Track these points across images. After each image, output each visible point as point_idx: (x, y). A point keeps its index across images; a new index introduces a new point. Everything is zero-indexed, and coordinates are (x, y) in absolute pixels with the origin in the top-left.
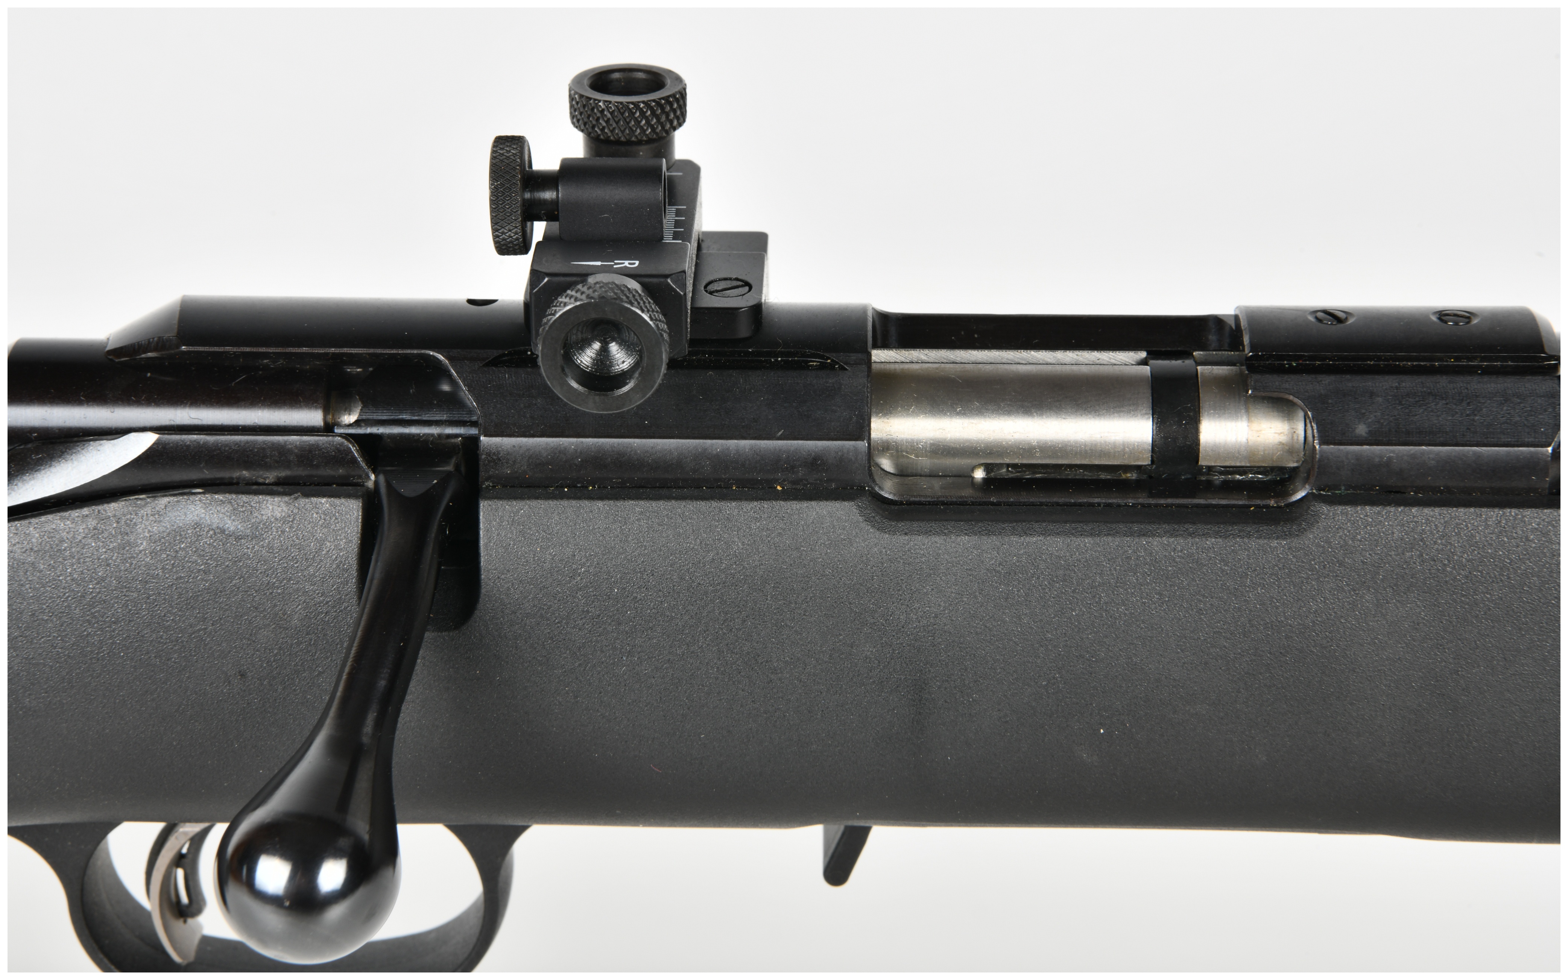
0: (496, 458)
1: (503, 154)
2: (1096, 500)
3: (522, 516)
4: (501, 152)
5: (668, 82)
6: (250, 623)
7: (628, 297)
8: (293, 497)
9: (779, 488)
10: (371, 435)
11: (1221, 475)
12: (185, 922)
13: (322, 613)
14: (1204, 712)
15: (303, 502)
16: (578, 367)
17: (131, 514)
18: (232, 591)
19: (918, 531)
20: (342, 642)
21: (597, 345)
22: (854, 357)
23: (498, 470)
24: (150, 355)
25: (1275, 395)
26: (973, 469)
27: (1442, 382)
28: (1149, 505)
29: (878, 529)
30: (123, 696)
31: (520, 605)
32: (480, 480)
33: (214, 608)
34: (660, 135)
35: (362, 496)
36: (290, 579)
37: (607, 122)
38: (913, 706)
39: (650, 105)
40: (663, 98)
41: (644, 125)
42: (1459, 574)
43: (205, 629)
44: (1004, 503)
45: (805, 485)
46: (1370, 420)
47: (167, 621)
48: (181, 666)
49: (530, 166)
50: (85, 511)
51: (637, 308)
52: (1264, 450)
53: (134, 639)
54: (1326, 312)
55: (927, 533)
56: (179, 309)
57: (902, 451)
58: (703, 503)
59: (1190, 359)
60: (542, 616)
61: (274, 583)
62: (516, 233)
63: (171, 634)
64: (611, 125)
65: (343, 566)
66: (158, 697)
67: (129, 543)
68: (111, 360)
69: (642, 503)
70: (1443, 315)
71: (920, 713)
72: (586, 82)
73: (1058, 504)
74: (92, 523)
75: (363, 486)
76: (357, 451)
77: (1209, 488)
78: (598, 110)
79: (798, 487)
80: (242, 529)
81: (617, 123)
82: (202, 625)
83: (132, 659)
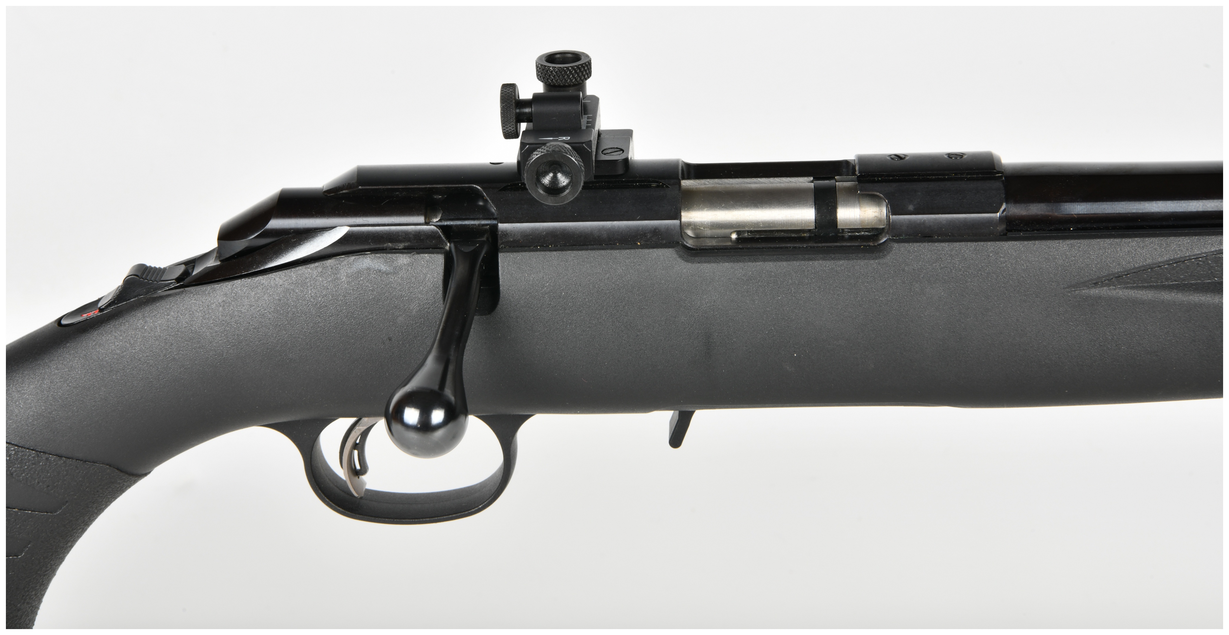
0: (506, 234)
1: (506, 91)
2: (789, 245)
3: (518, 260)
4: (505, 90)
5: (583, 58)
6: (393, 314)
7: (565, 151)
8: (412, 254)
9: (639, 244)
10: (447, 226)
11: (849, 233)
12: (359, 478)
13: (426, 308)
14: (843, 344)
15: (417, 256)
16: (543, 184)
17: (338, 265)
18: (385, 300)
19: (704, 261)
20: (436, 322)
21: (551, 175)
22: (672, 181)
23: (507, 239)
24: (344, 191)
25: (871, 193)
26: (731, 233)
27: (948, 184)
28: (814, 247)
29: (686, 261)
30: (335, 351)
31: (518, 302)
32: (499, 244)
33: (377, 308)
34: (579, 82)
35: (444, 253)
36: (412, 292)
37: (554, 77)
38: (705, 345)
39: (574, 68)
40: (580, 65)
41: (572, 77)
42: (958, 274)
43: (373, 318)
44: (745, 248)
45: (651, 242)
46: (915, 203)
47: (355, 315)
48: (362, 336)
49: (519, 97)
50: (317, 264)
51: (569, 155)
52: (868, 220)
53: (340, 323)
54: (896, 155)
55: (709, 262)
56: (357, 170)
57: (697, 226)
58: (603, 251)
59: (833, 180)
60: (529, 307)
61: (404, 295)
62: (513, 128)
63: (357, 321)
64: (556, 78)
65: (436, 285)
66: (351, 351)
67: (337, 279)
68: (326, 195)
69: (574, 252)
70: (950, 155)
71: (709, 349)
72: (544, 59)
73: (771, 248)
74: (320, 270)
75: (444, 248)
76: (441, 232)
77: (843, 239)
78: (550, 71)
79: (648, 243)
80: (389, 270)
81: (559, 77)
82: (371, 316)
83: (339, 333)
